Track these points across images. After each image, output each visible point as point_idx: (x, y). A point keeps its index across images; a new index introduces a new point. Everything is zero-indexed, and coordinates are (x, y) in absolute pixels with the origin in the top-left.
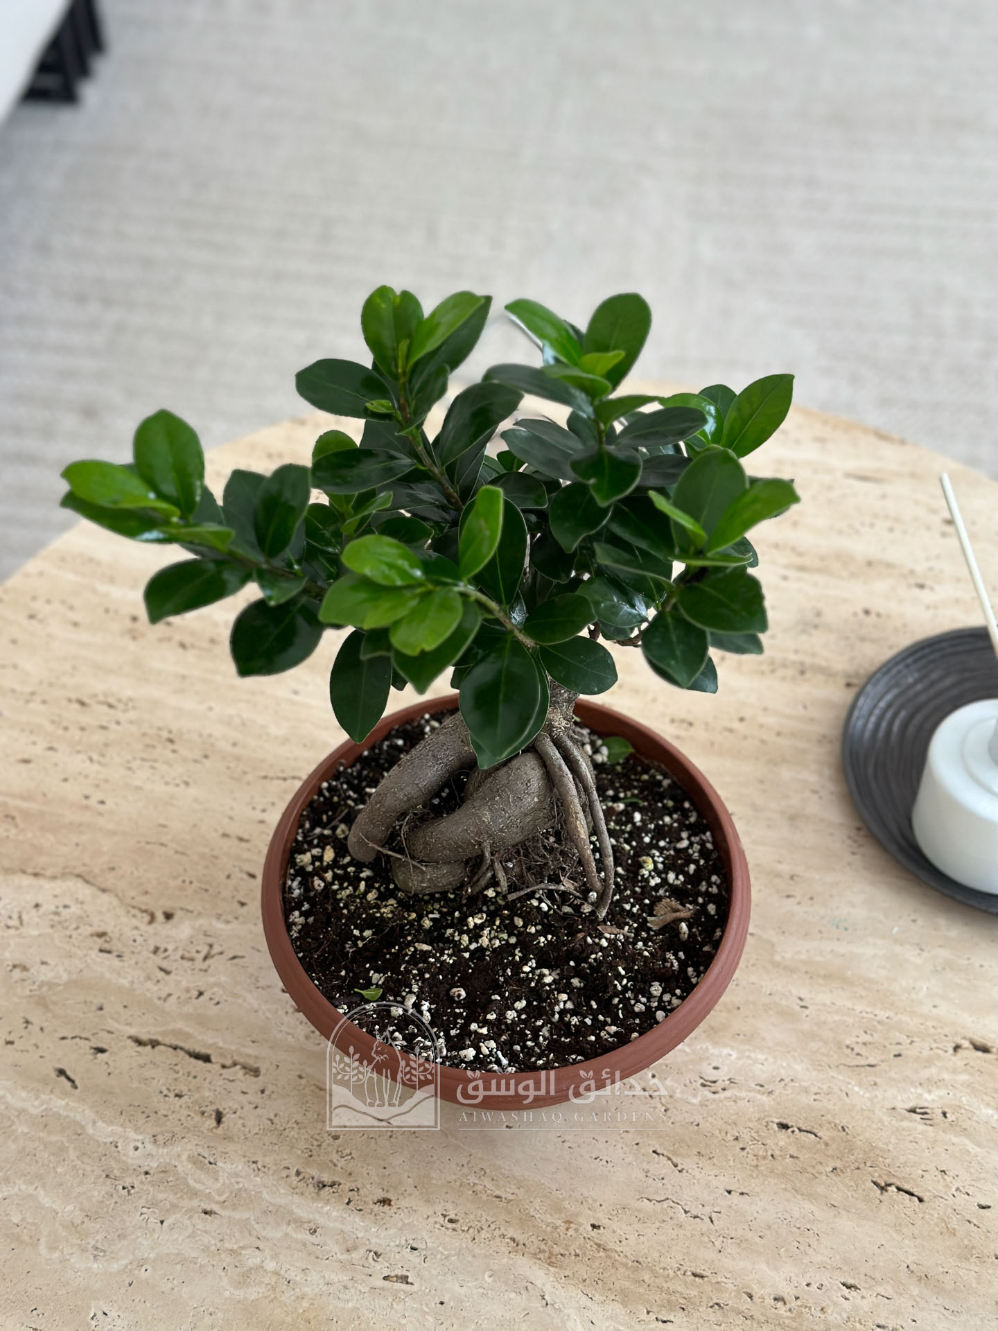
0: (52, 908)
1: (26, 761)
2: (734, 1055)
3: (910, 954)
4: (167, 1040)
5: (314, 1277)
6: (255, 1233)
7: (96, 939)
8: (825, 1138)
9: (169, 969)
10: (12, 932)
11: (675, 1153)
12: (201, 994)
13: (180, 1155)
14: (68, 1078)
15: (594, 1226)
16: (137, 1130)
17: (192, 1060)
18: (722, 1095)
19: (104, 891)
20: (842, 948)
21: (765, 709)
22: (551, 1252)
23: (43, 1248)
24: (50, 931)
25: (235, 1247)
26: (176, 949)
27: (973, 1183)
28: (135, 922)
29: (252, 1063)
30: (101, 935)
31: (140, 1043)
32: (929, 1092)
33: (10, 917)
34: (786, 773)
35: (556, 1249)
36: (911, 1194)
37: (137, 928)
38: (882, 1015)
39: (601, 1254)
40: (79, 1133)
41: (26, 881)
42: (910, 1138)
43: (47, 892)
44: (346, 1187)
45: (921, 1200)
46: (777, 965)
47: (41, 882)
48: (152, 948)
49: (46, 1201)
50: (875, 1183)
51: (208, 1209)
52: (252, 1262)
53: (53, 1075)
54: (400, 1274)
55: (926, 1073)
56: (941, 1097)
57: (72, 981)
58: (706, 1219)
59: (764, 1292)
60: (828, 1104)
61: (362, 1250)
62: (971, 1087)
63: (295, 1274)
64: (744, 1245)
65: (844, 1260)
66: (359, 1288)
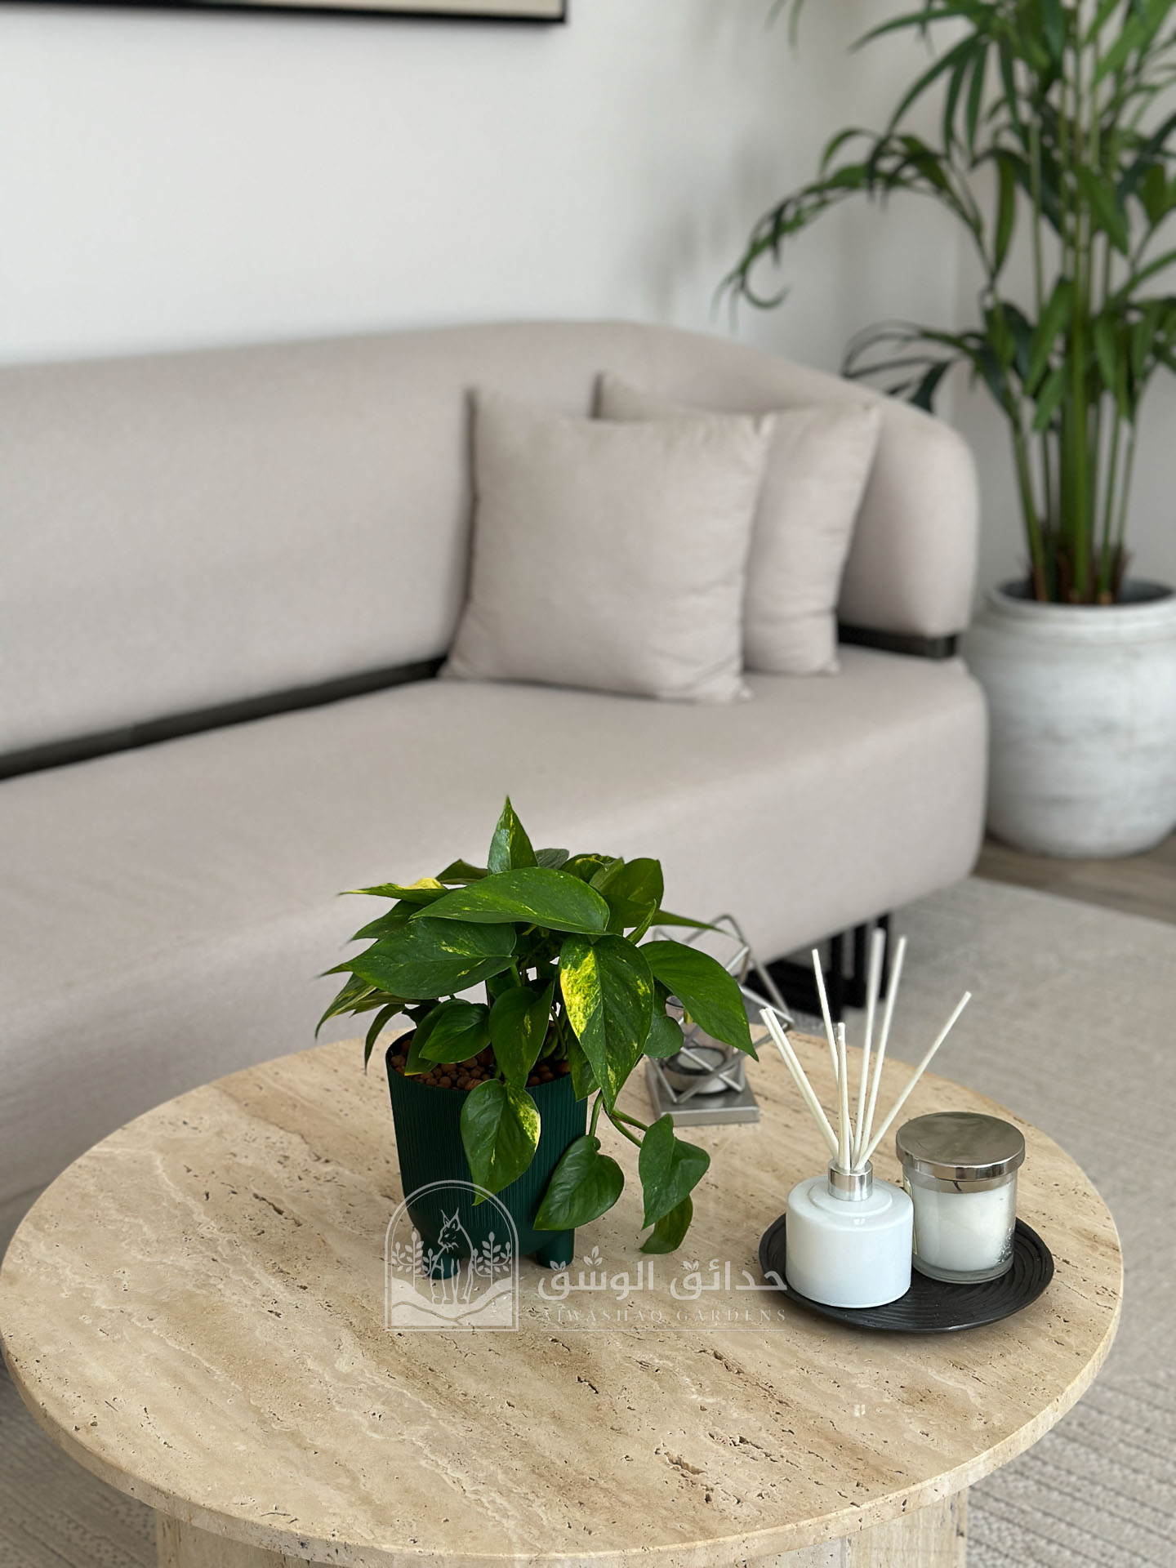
0: (274, 1141)
1: (328, 1090)
4: (271, 1201)
5: (235, 1297)
6: (227, 1274)
7: (282, 1158)
8: (573, 1353)
9: (303, 1178)
10: (246, 1143)
12: (308, 1191)
13: (223, 1239)
14: (208, 1198)
15: (400, 1334)
16: (216, 1223)
17: (273, 1211)
19: (307, 1143)
22: (364, 1334)
23: (123, 1244)
24: (263, 1147)
25: (211, 1274)
26: (316, 1174)
27: (638, 1399)
28: (308, 1158)
29: (301, 1221)
30: (286, 1158)
31: (256, 1197)
32: (660, 1360)
33: (250, 1138)
35: (370, 1334)
36: (593, 1388)
37: (306, 1160)
39: (390, 1344)
40: (189, 1213)
41: (273, 1128)
42: (624, 1371)
43: (276, 1135)
44: (290, 1276)
45: (597, 1393)
47: (282, 1133)
48: (305, 1169)
49: (145, 1229)
50: (579, 1379)
51: (215, 1258)
52: (212, 1281)
53: (203, 1192)
54: (279, 1312)
55: (668, 1353)
56: (664, 1364)
57: (252, 1167)
58: (464, 1354)
59: (459, 1388)
60: (592, 1342)
61: (269, 1298)
62: (689, 1367)
63: (228, 1293)
64: (472, 1370)
65: (520, 1396)
66: (253, 1309)
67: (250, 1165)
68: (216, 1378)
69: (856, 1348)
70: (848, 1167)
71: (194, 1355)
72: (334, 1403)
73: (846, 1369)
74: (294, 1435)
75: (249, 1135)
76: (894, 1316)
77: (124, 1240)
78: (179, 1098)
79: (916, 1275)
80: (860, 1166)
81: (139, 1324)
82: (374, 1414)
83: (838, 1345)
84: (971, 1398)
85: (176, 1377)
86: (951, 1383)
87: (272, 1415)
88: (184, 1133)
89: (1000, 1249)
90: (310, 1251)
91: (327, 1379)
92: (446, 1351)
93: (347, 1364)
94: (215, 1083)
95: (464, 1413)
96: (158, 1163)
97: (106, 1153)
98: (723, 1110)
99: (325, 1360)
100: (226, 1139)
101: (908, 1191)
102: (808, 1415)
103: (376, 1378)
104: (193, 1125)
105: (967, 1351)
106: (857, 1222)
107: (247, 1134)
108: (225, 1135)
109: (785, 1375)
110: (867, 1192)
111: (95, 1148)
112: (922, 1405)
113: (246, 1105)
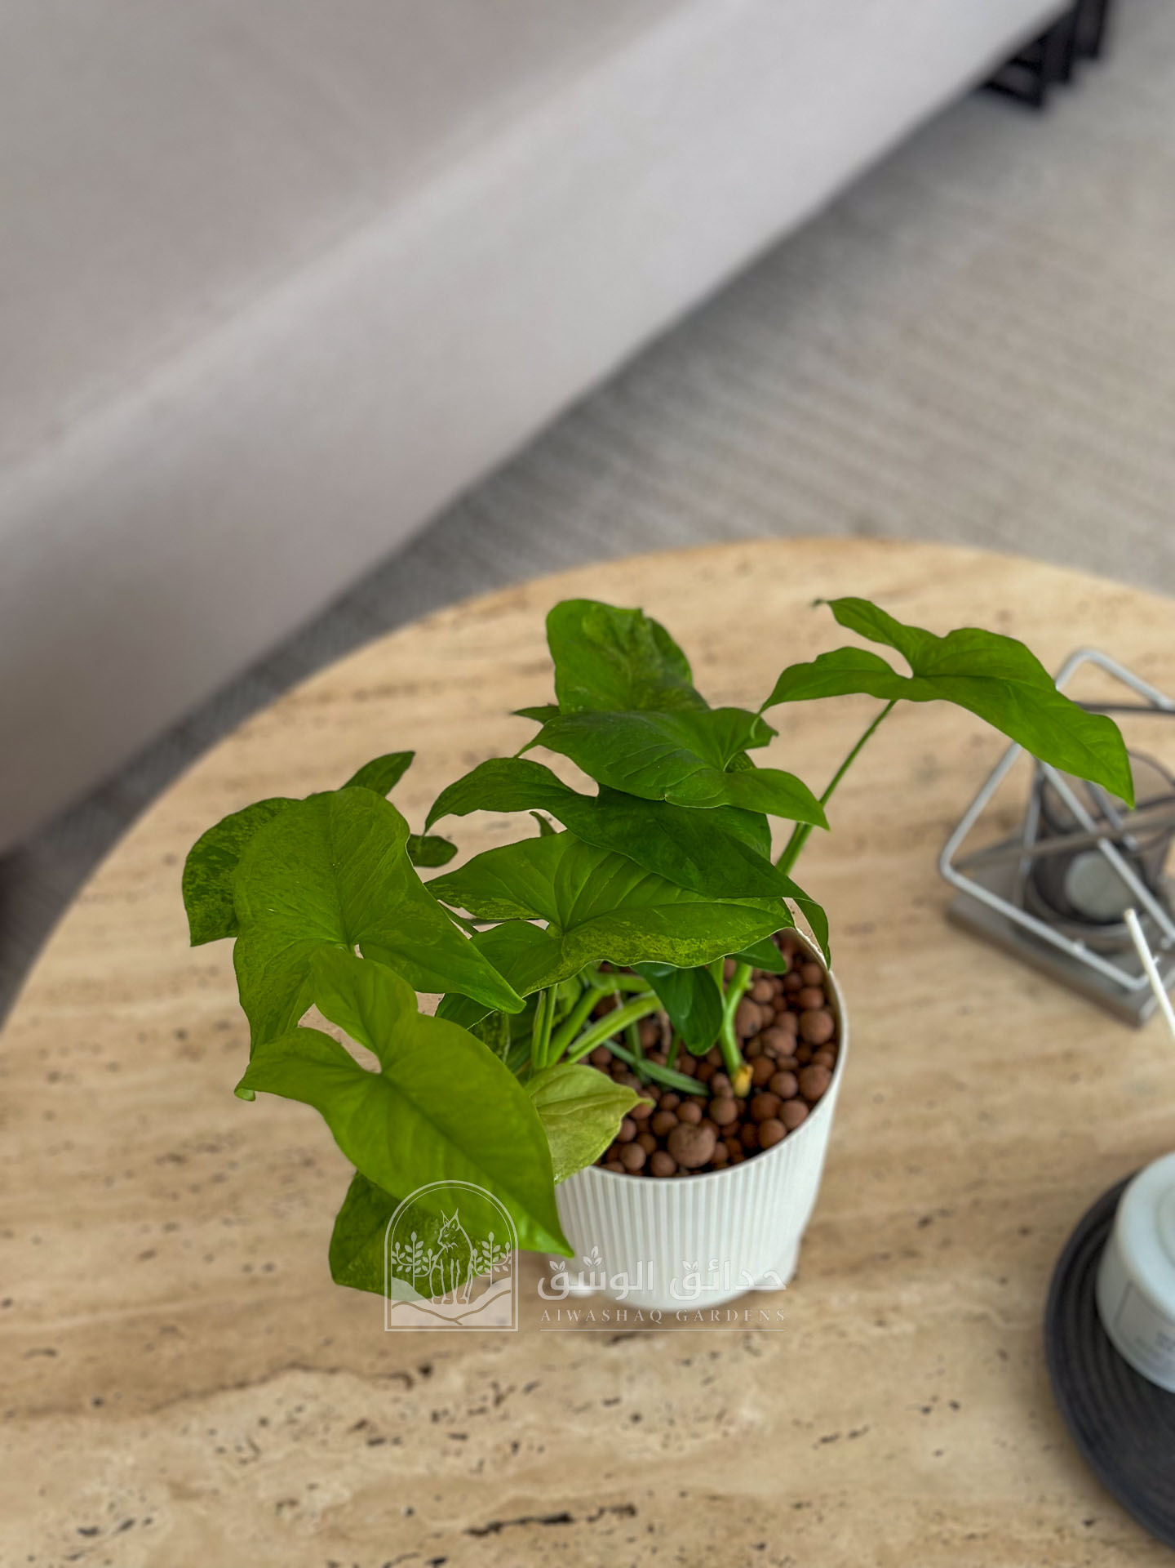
0: (284, 1417)
4: (510, 1517)
7: (357, 1432)
9: (462, 1432)
10: (252, 1466)
12: (515, 1446)
17: (552, 1528)
19: (333, 1371)
24: (295, 1446)
26: (457, 1406)
28: (390, 1394)
29: (618, 1501)
30: (361, 1425)
31: (480, 1532)
37: (396, 1400)
41: (233, 1397)
47: (252, 1391)
48: (429, 1417)
67: (347, 1494)
100: (215, 1492)
113: (98, 1403)
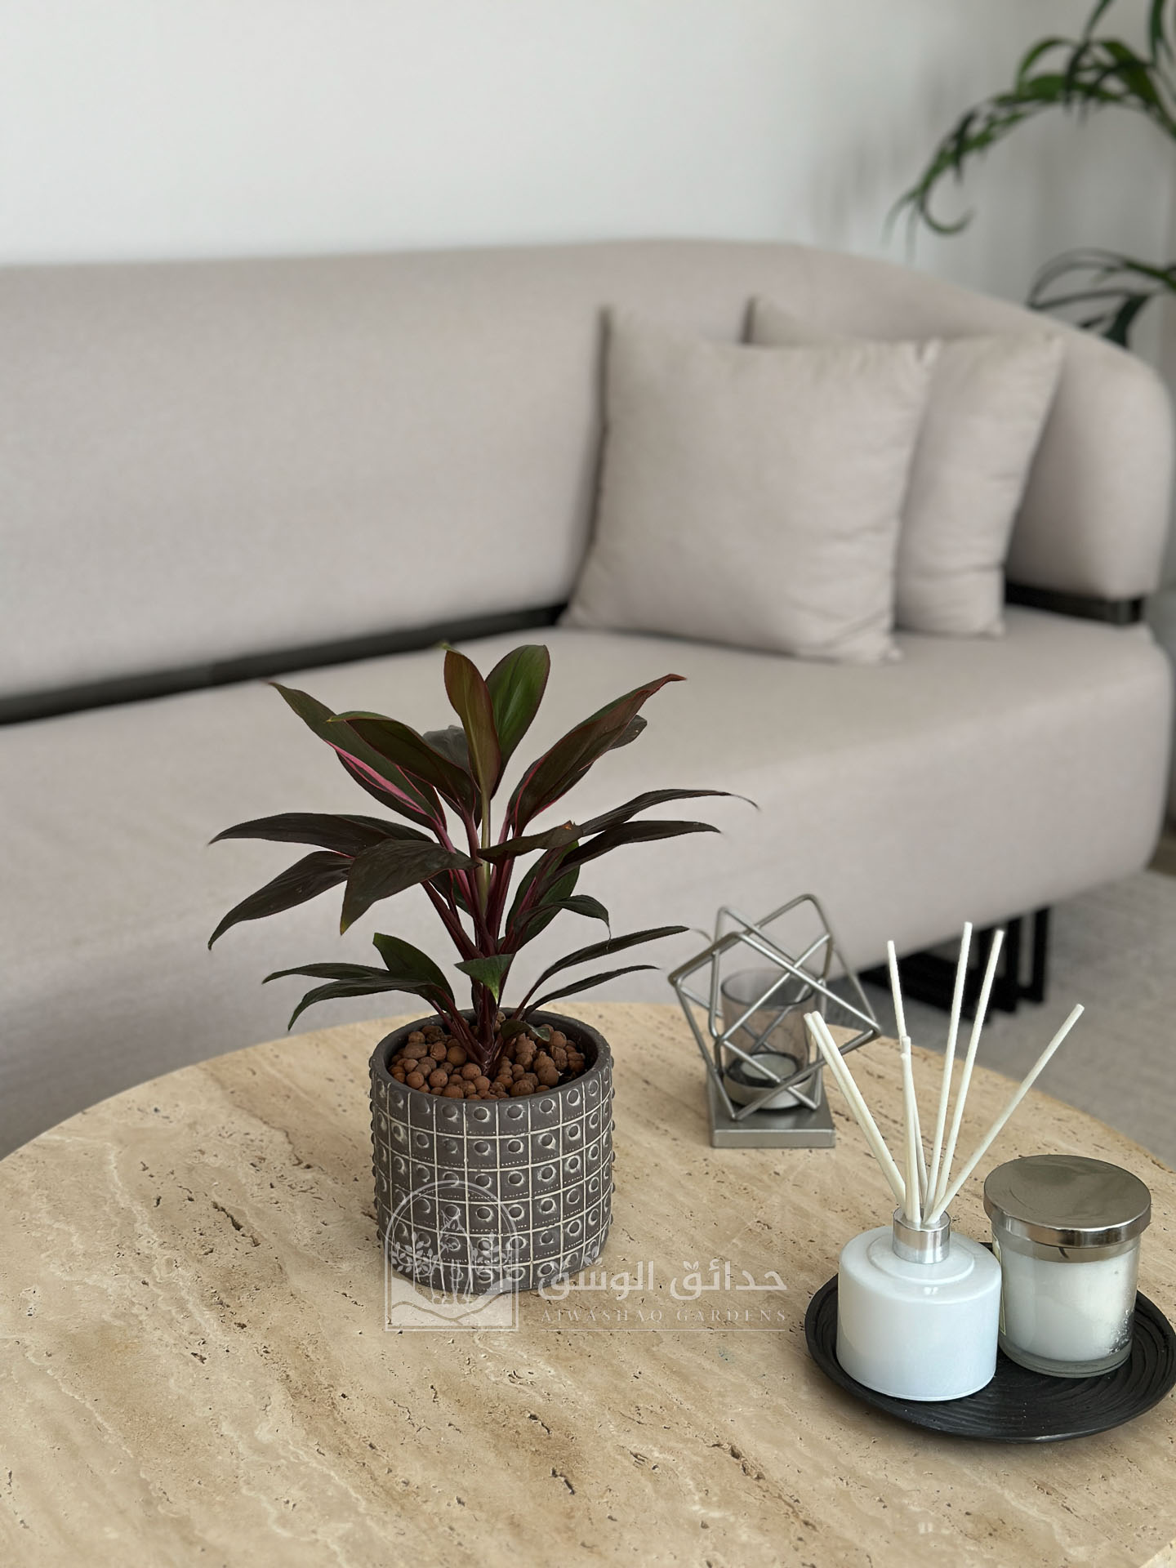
0: (253, 1138)
1: (331, 1080)
2: (553, 1372)
3: (756, 1393)
4: (230, 1212)
5: (158, 1333)
6: (154, 1302)
7: (257, 1159)
8: (553, 1436)
9: (274, 1185)
10: (219, 1138)
11: (444, 1393)
12: (277, 1203)
13: (162, 1255)
14: (158, 1204)
15: (344, 1396)
16: (160, 1236)
17: (230, 1225)
18: (515, 1385)
19: (290, 1143)
20: (707, 1365)
21: (837, 1244)
22: (300, 1392)
23: (43, 1256)
24: (238, 1145)
25: (136, 1302)
26: (290, 1181)
27: (623, 1506)
28: (287, 1162)
29: (260, 1240)
30: (262, 1159)
31: (215, 1206)
32: (660, 1453)
33: (227, 1133)
34: (803, 1276)
35: (307, 1393)
36: (570, 1486)
37: (284, 1164)
38: (687, 1405)
39: (329, 1408)
40: (129, 1219)
41: (254, 1121)
42: (612, 1465)
43: (257, 1130)
44: (230, 1309)
45: (573, 1492)
46: (647, 1350)
47: (265, 1128)
48: (280, 1175)
49: (74, 1239)
50: (554, 1472)
51: (147, 1280)
52: (135, 1310)
53: (154, 1196)
54: (204, 1355)
55: (672, 1444)
56: (665, 1459)
57: (219, 1170)
58: (417, 1428)
59: (401, 1474)
60: (580, 1423)
61: (199, 1337)
62: (696, 1465)
63: (148, 1328)
64: (422, 1450)
65: (475, 1490)
66: (174, 1350)
67: (217, 1165)
68: (106, 1437)
69: (915, 1455)
70: (918, 1219)
71: (88, 1405)
72: (241, 1482)
73: (898, 1482)
74: (182, 1524)
75: (226, 1129)
76: (968, 1415)
77: (43, 1251)
78: (157, 1080)
79: (1004, 1359)
80: (935, 1219)
81: (32, 1360)
82: (288, 1502)
83: (893, 1449)
84: (1057, 1537)
85: (58, 1433)
86: (1033, 1512)
87: (161, 1494)
88: (152, 1122)
89: (1112, 1336)
90: (261, 1279)
91: (240, 1450)
92: (395, 1422)
93: (270, 1431)
94: (203, 1064)
95: (399, 1509)
96: (112, 1157)
97: (56, 1141)
98: (791, 1131)
99: (245, 1423)
100: (198, 1133)
101: (997, 1253)
102: (840, 1544)
103: (301, 1453)
104: (165, 1115)
105: (1059, 1470)
106: (927, 1291)
107: (223, 1128)
108: (198, 1127)
109: (816, 1486)
110: (942, 1251)
111: (44, 1136)
112: (989, 1540)
113: (232, 1092)
